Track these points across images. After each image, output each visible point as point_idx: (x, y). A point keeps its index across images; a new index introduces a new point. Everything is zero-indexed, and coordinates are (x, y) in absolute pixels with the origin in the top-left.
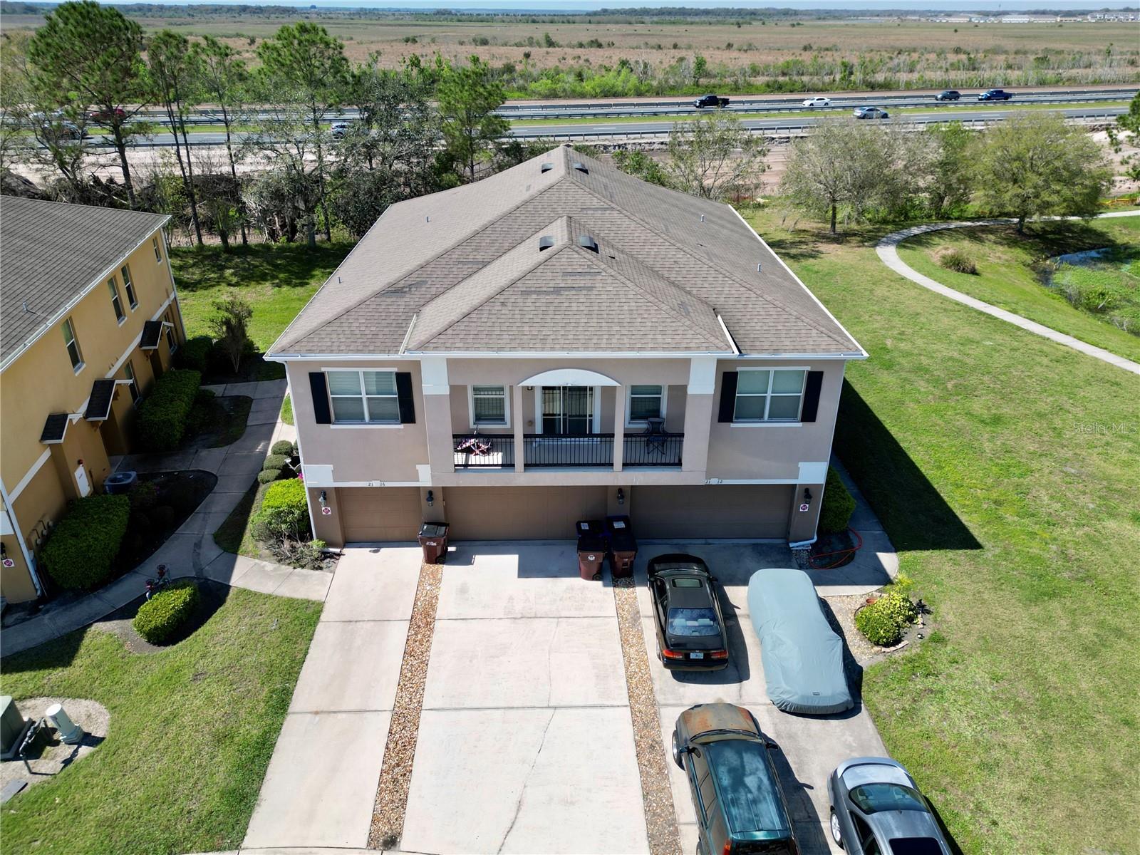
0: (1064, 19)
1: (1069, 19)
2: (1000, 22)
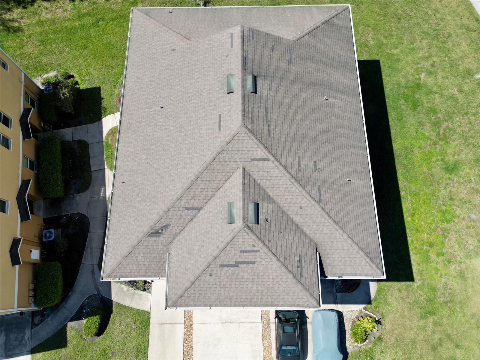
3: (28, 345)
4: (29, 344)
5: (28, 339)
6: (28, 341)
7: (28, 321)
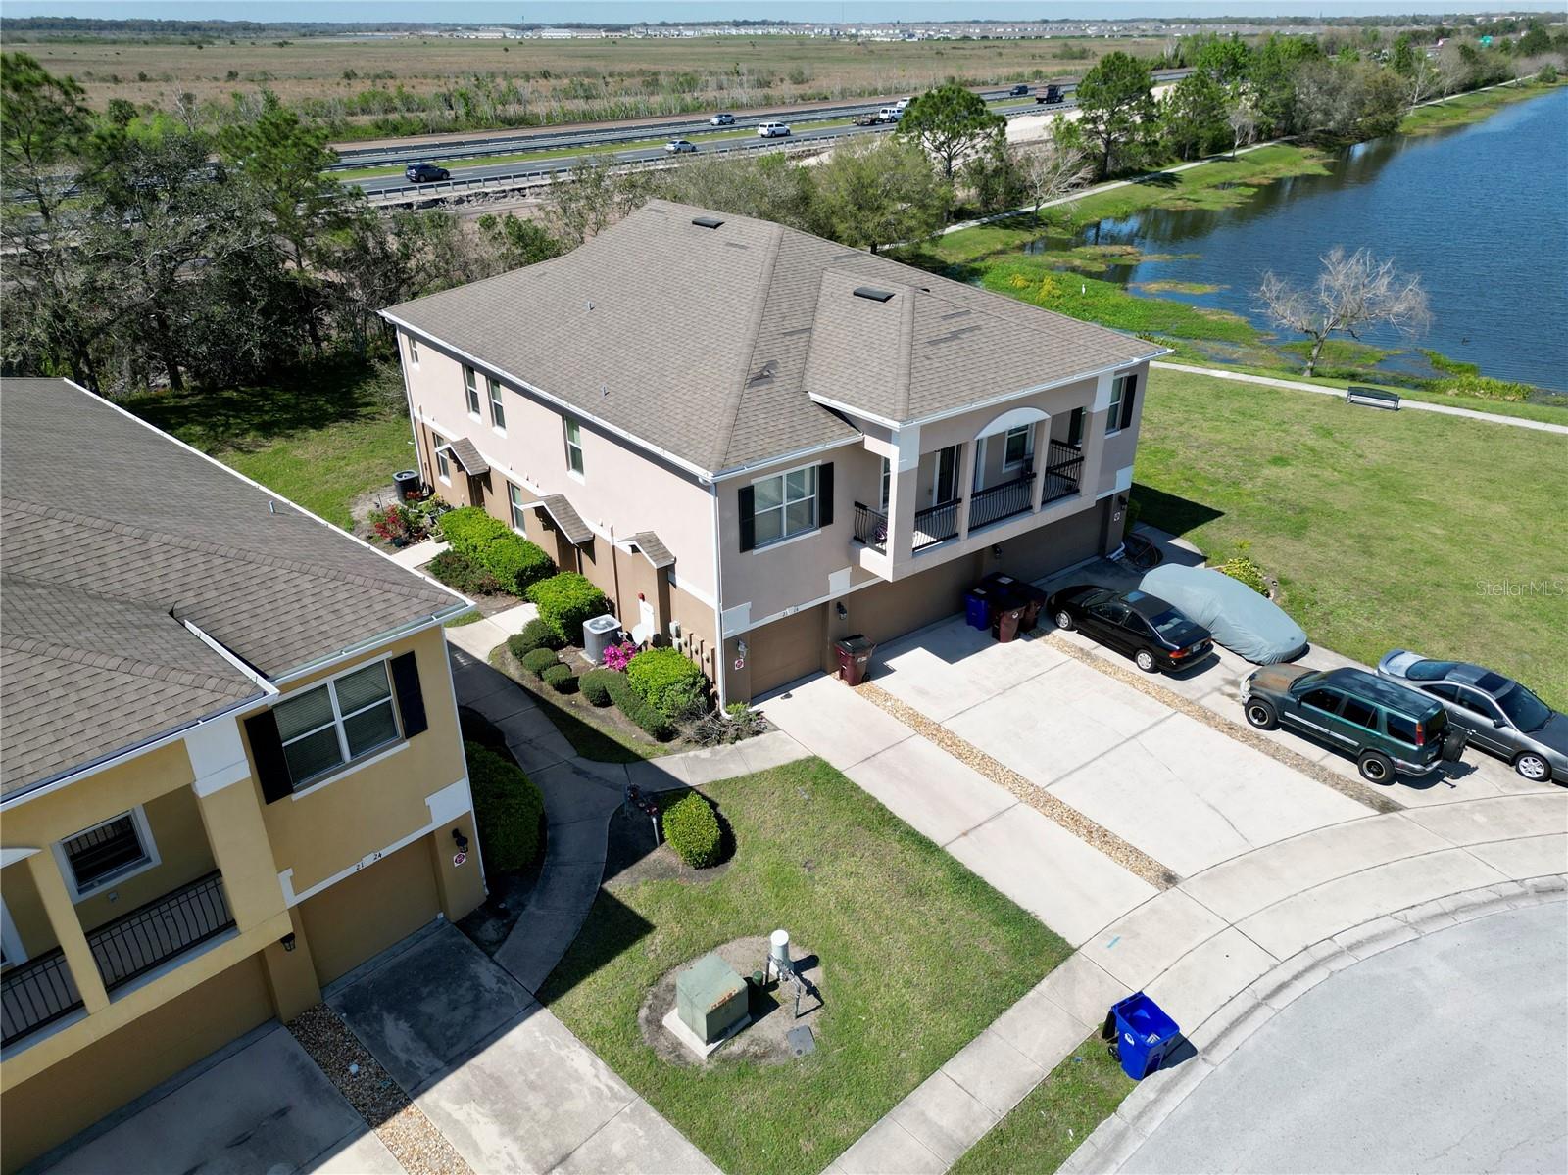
0: (609, 34)
1: (614, 34)
2: (540, 38)
3: (513, 993)
4: (514, 989)
5: (499, 980)
6: (505, 984)
7: (464, 946)
